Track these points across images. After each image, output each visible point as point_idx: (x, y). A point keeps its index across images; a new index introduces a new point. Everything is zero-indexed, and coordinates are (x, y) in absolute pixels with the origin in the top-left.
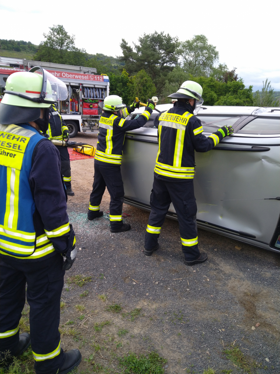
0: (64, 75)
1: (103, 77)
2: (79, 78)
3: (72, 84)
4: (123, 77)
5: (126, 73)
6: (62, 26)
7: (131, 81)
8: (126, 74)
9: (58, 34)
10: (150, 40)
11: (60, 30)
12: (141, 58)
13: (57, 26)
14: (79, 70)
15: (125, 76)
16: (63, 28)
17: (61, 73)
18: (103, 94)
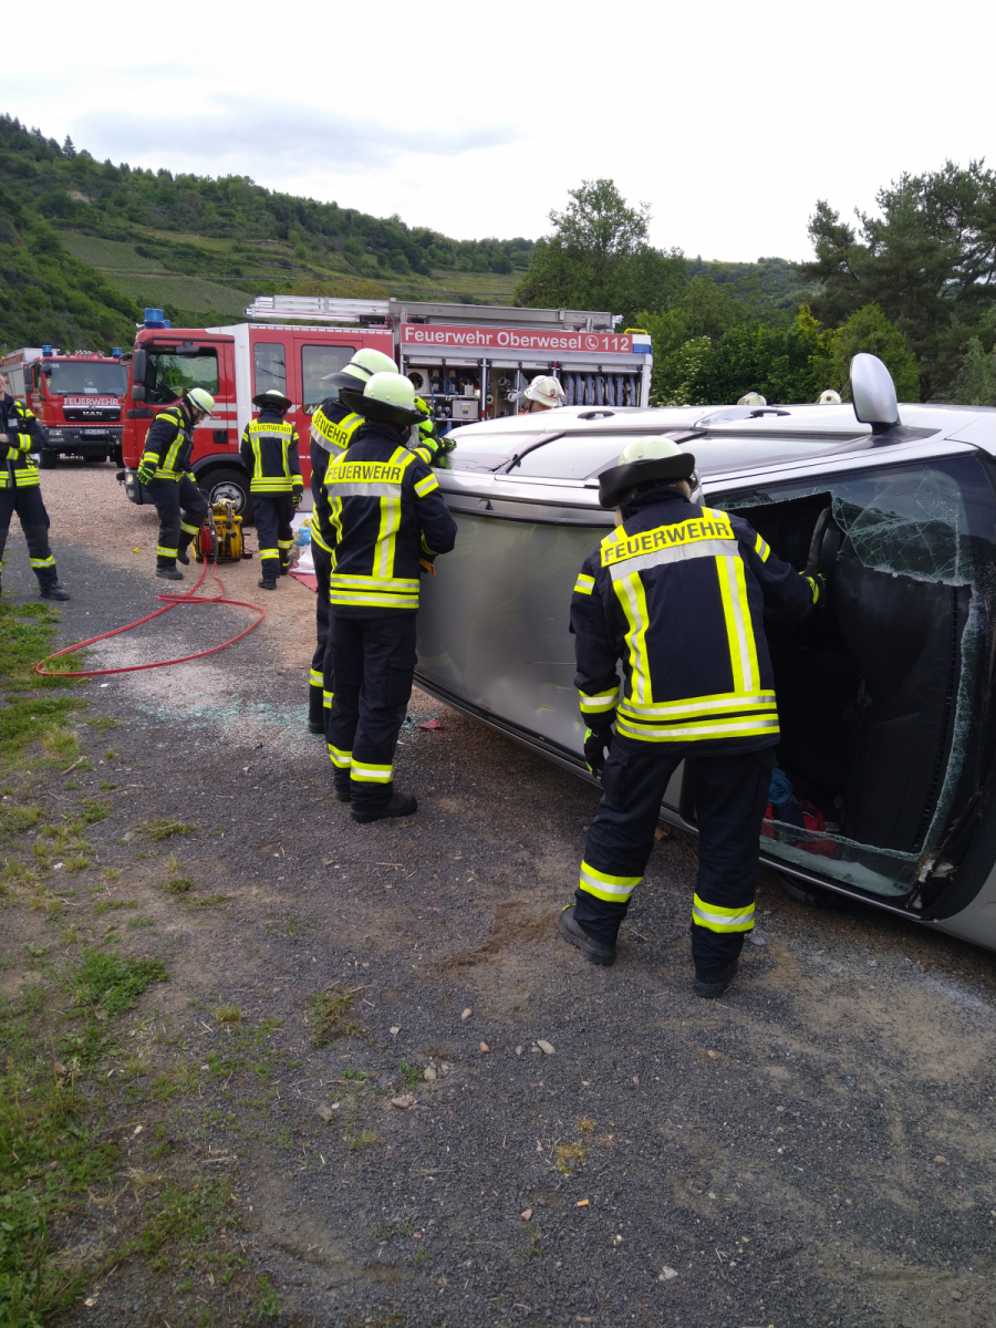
0: (503, 339)
1: (630, 339)
2: (549, 347)
3: (525, 366)
4: (794, 334)
5: (812, 318)
6: (611, 182)
7: (825, 345)
8: (810, 324)
9: (596, 207)
10: (925, 195)
11: (604, 196)
12: (880, 266)
13: (595, 183)
14: (554, 320)
15: (802, 331)
16: (613, 188)
17: (495, 333)
18: (629, 392)
